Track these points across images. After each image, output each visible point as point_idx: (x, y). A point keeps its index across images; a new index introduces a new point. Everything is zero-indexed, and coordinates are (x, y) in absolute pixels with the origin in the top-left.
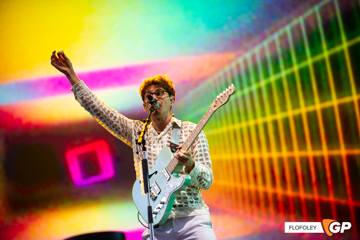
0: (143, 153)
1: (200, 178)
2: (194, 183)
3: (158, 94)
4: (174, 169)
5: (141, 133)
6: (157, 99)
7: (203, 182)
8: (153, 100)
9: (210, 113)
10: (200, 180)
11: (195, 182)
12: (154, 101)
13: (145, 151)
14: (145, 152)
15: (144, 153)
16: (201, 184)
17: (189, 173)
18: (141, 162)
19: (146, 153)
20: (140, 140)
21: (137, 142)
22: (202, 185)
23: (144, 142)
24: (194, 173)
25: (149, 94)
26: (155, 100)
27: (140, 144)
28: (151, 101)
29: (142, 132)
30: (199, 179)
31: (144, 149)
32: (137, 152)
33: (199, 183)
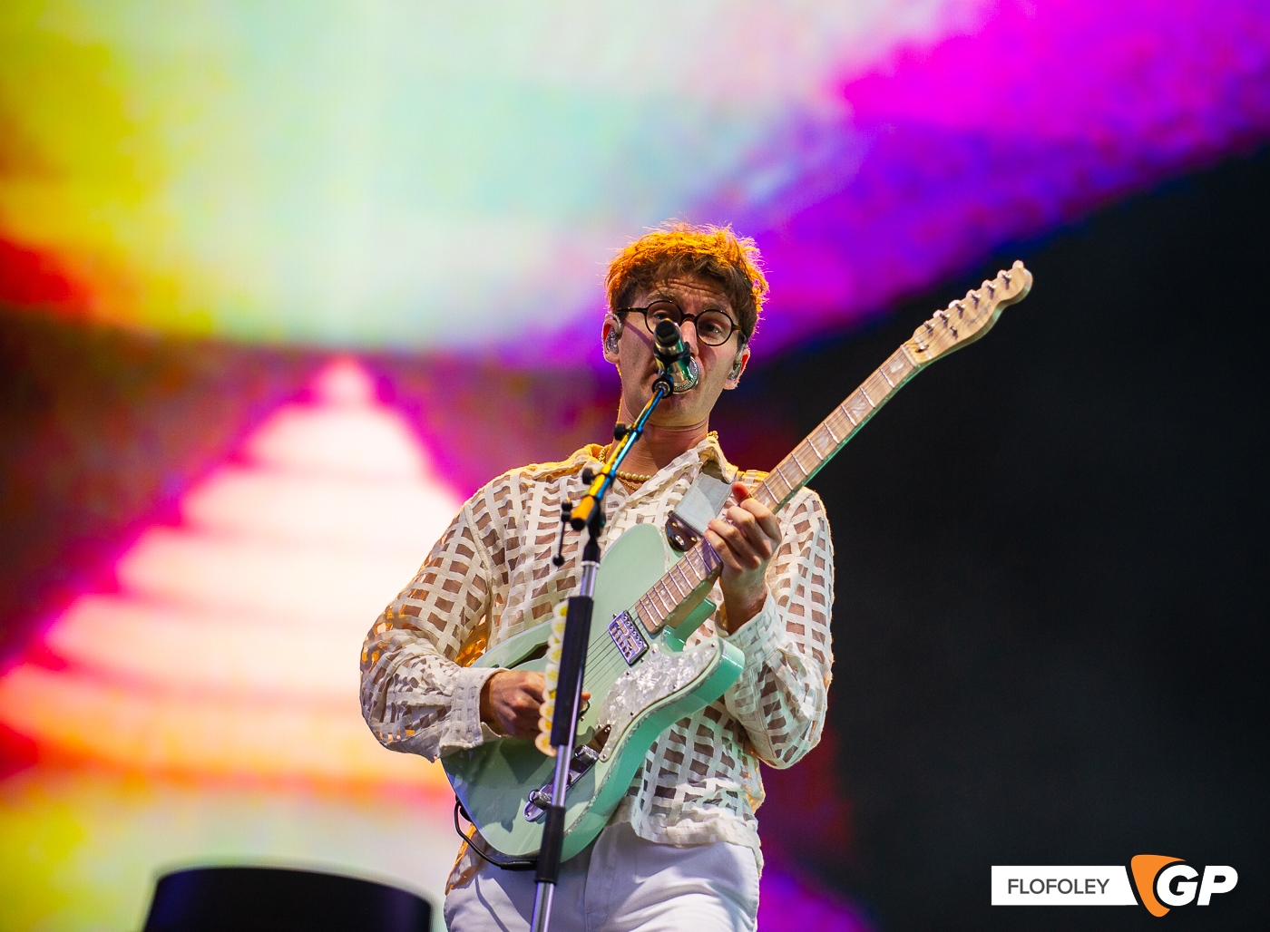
0: (584, 567)
1: (770, 680)
2: (740, 695)
3: (705, 327)
4: (674, 611)
5: (594, 477)
6: (694, 348)
7: (778, 706)
8: (674, 348)
9: (894, 374)
10: (769, 689)
11: (745, 693)
12: (681, 354)
13: (593, 563)
14: (591, 567)
15: (587, 569)
16: (767, 715)
17: (731, 633)
18: (565, 604)
19: (594, 569)
20: (582, 510)
21: (567, 513)
22: (769, 719)
23: (596, 523)
24: (755, 640)
25: (667, 319)
26: (685, 349)
27: (578, 525)
28: (668, 351)
29: (600, 474)
30: (763, 684)
31: (592, 553)
32: (557, 556)
33: (760, 702)
